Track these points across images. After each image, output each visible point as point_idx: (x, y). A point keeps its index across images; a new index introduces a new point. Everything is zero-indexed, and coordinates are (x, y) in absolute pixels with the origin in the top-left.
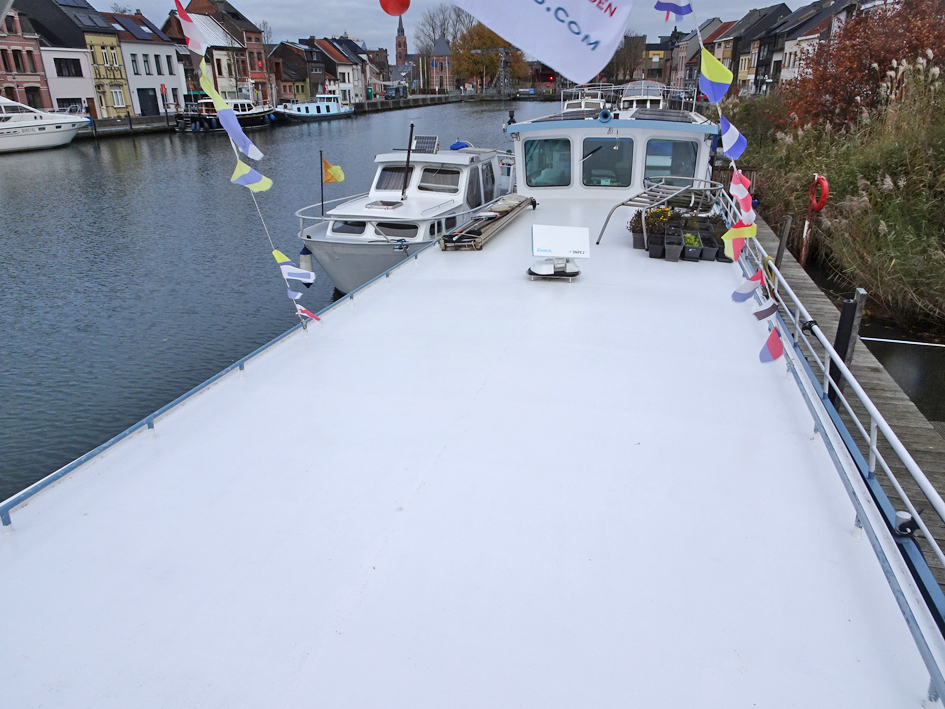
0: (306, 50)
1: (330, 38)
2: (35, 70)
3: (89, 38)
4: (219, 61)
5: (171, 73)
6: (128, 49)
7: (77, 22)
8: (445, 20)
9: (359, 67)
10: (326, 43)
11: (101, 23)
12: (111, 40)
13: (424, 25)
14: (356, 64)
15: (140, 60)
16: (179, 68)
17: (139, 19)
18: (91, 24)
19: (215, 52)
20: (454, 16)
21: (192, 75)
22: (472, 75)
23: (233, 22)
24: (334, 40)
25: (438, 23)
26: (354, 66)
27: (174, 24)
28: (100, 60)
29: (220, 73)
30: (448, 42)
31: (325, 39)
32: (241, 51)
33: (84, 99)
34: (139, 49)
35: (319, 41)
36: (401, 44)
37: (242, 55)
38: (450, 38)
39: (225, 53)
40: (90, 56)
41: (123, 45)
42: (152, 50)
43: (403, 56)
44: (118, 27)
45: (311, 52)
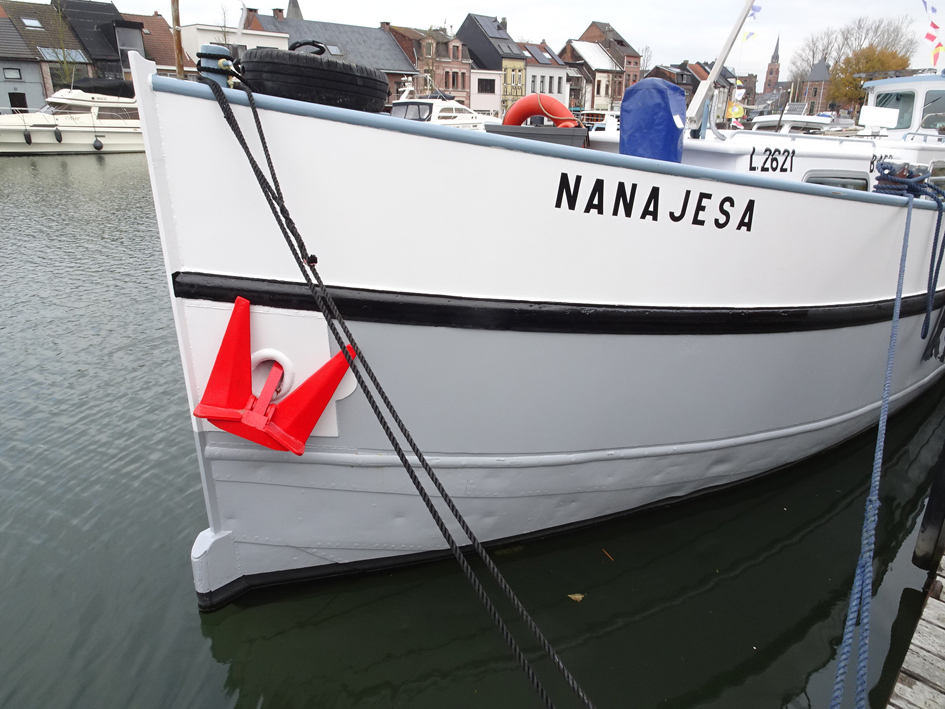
0: (677, 74)
1: (702, 62)
2: (464, 87)
3: (506, 63)
4: (599, 82)
5: (559, 92)
6: (531, 71)
7: (499, 50)
8: (829, 43)
9: (726, 90)
10: (699, 68)
11: (516, 51)
12: (520, 64)
13: (804, 50)
14: (724, 87)
15: (538, 80)
16: (566, 87)
17: (543, 47)
18: (509, 51)
19: (598, 75)
20: (840, 39)
21: (575, 93)
22: (850, 100)
23: (618, 47)
24: (706, 64)
25: (821, 47)
26: (722, 89)
27: (568, 51)
28: (509, 81)
29: (598, 93)
30: (828, 66)
31: (698, 63)
32: (620, 73)
33: (492, 111)
34: (539, 72)
35: (691, 66)
36: (773, 70)
37: (620, 77)
38: (831, 63)
39: (606, 75)
40: (503, 77)
41: (528, 68)
42: (548, 72)
43: (772, 82)
44: (527, 54)
45: (682, 75)
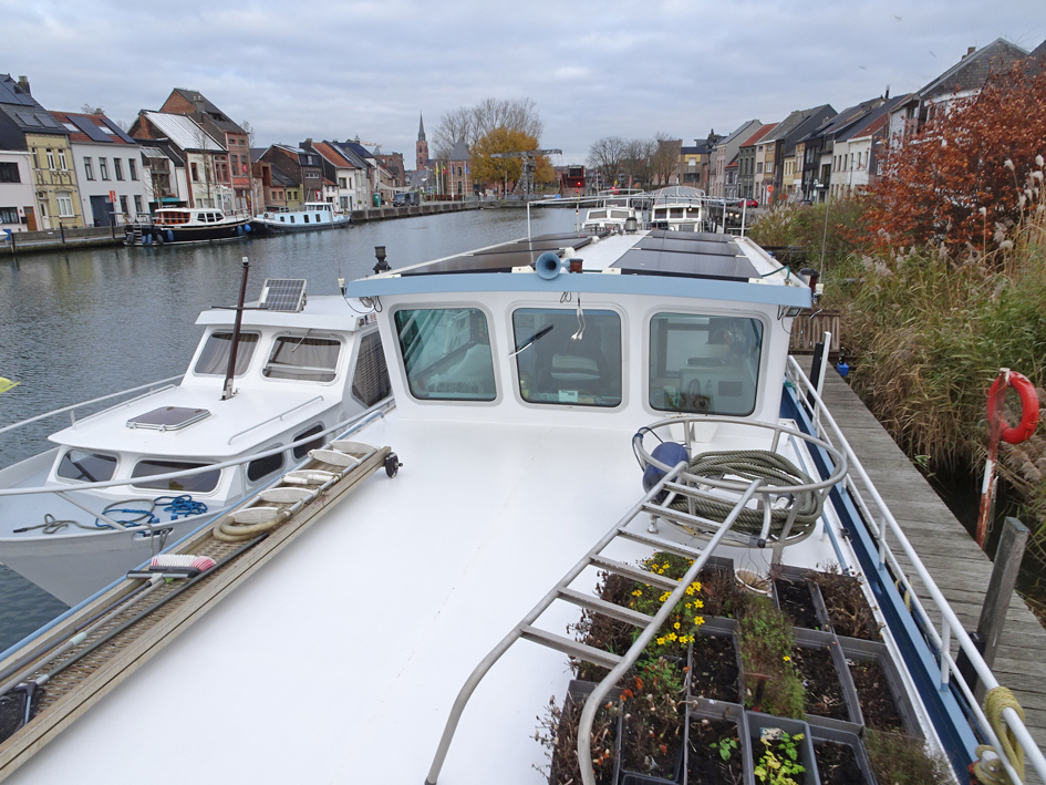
0: (300, 154)
1: (331, 141)
3: (31, 140)
4: (194, 165)
5: (134, 178)
6: (80, 152)
7: (18, 122)
8: (465, 123)
9: (364, 172)
10: (326, 147)
11: (48, 123)
12: (62, 142)
13: (442, 129)
14: (360, 169)
15: (96, 164)
16: (145, 174)
17: (99, 118)
18: (35, 123)
19: (190, 156)
20: (474, 119)
21: (161, 179)
22: (493, 180)
23: (213, 122)
24: (336, 143)
25: (458, 127)
26: (357, 171)
27: (144, 124)
28: (44, 163)
29: (196, 178)
30: (467, 146)
31: (325, 142)
32: (222, 154)
33: (20, 208)
34: (96, 153)
35: (316, 145)
36: (422, 148)
37: (223, 158)
38: (470, 142)
39: (201, 156)
40: (31, 160)
41: (74, 147)
42: (111, 153)
43: (423, 160)
44: (71, 127)
45: (306, 156)
